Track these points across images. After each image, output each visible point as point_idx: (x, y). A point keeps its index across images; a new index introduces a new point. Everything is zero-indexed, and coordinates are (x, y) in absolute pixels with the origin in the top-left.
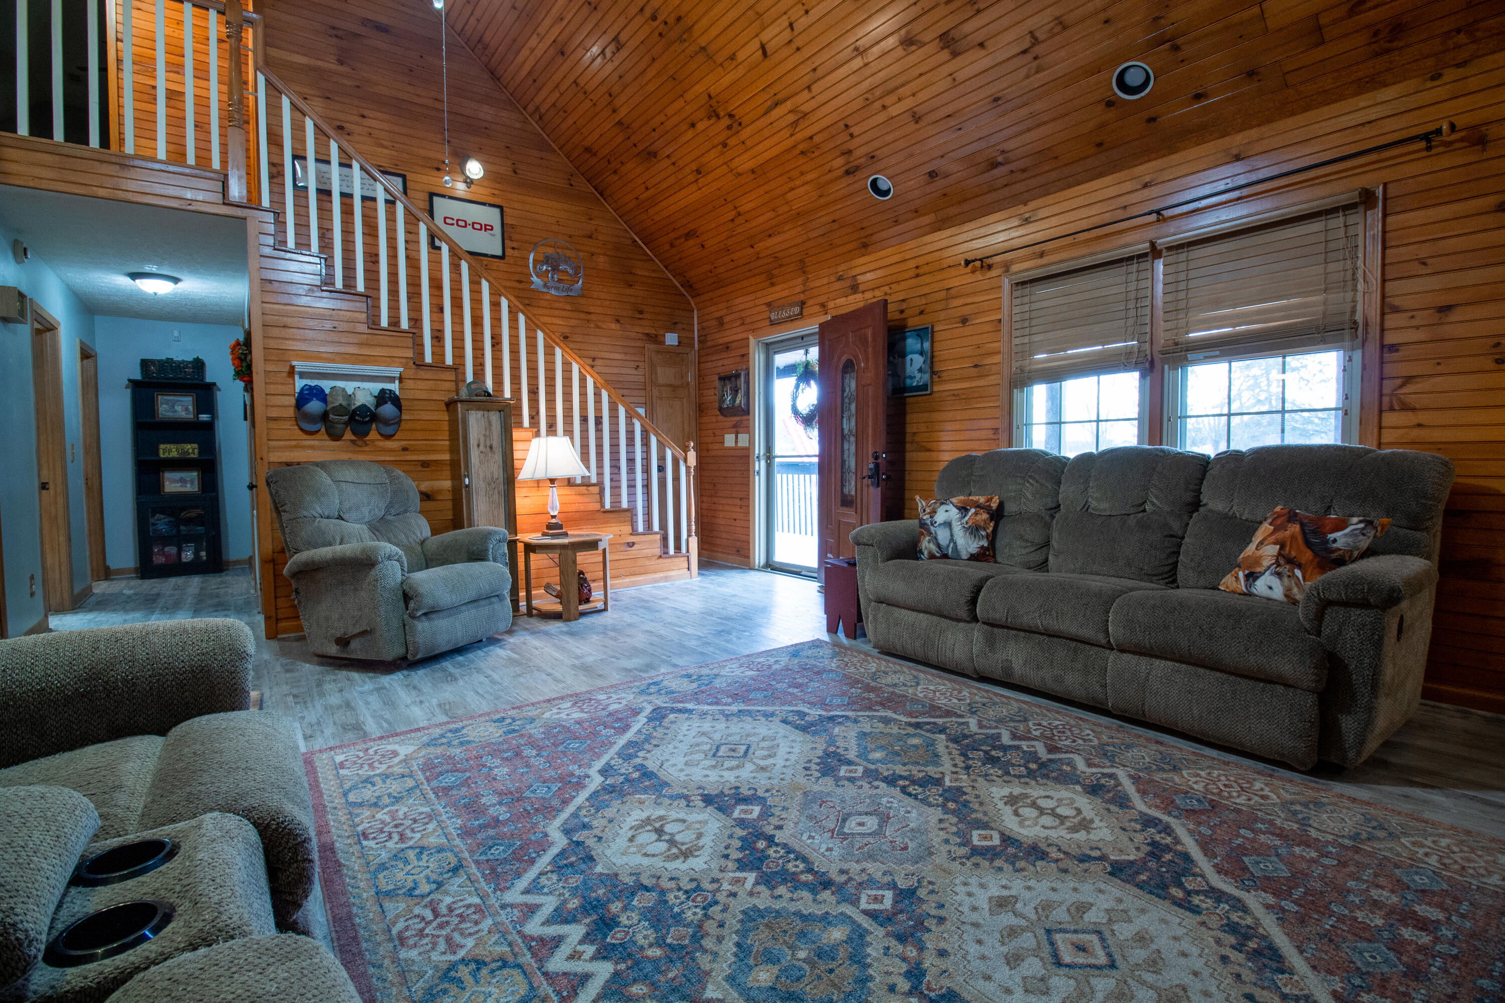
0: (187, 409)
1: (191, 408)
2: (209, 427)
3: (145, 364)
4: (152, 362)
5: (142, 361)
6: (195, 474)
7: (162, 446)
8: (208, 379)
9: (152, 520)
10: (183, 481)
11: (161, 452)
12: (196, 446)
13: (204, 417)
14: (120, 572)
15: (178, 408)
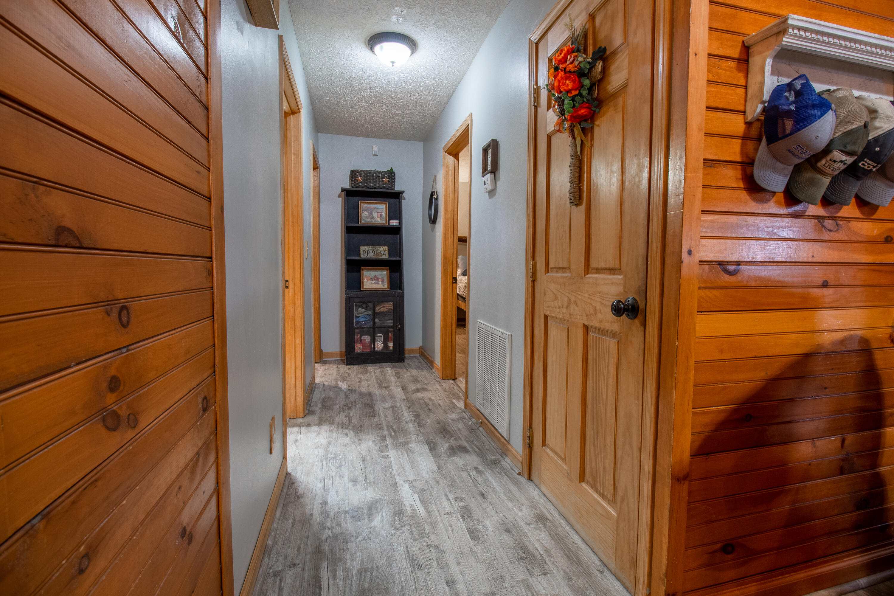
0: (381, 216)
1: (384, 214)
2: (397, 231)
3: (354, 174)
4: (359, 172)
5: (353, 172)
6: (385, 273)
7: (363, 248)
8: (397, 189)
9: (356, 313)
10: (376, 278)
11: (362, 252)
12: (386, 248)
13: (394, 223)
14: (331, 354)
15: (375, 215)
